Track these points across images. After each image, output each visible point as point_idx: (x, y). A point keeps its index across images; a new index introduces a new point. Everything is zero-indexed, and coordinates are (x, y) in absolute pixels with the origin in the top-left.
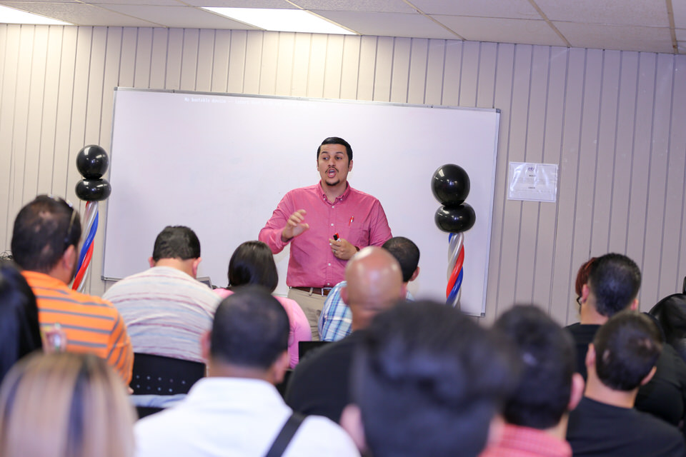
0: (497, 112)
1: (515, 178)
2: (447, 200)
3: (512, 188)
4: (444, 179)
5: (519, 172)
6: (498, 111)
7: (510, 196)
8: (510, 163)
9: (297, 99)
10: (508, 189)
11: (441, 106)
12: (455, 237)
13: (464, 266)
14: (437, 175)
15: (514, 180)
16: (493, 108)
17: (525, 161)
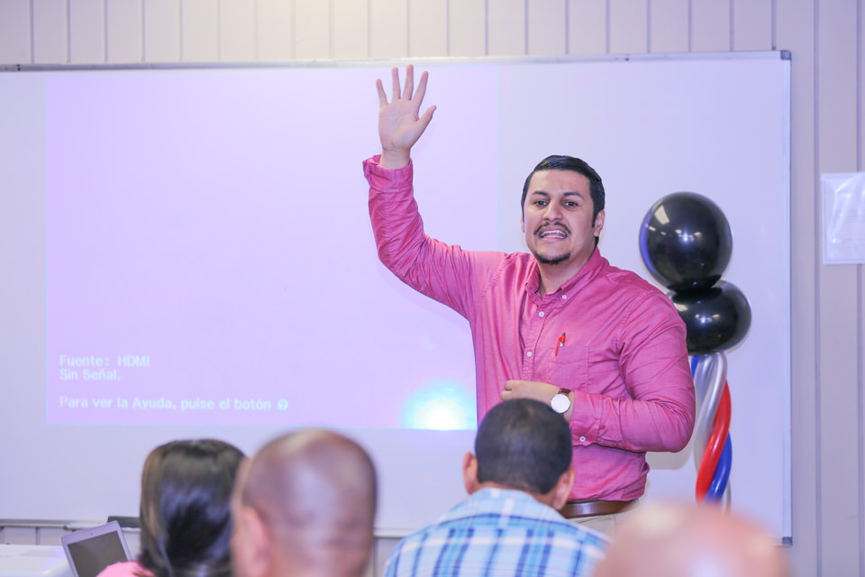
0: (783, 58)
1: (838, 211)
2: (678, 278)
3: (832, 237)
4: (670, 228)
5: (848, 196)
6: (786, 55)
7: (831, 254)
8: (824, 177)
9: (310, 65)
10: (823, 240)
11: (649, 55)
12: (706, 363)
13: (732, 430)
14: (651, 220)
15: (836, 217)
16: (774, 49)
17: (859, 169)
